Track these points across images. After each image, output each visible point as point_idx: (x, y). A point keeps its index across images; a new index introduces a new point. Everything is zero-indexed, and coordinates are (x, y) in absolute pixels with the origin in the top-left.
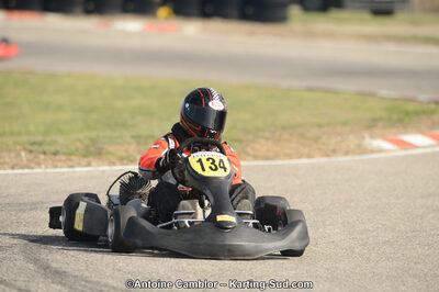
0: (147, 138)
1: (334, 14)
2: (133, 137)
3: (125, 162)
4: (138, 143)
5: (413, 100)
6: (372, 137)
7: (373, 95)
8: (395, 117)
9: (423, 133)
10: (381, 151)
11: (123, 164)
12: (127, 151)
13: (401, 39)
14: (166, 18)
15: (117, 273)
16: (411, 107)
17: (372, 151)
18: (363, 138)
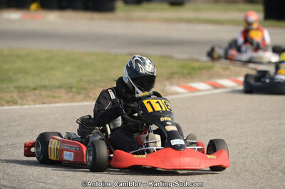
0: (25, 88)
1: (145, 6)
2: (16, 88)
3: (11, 104)
4: (19, 91)
5: (197, 60)
6: (171, 84)
7: (171, 57)
8: (185, 71)
9: (204, 82)
10: (176, 93)
11: (9, 105)
12: (12, 97)
13: (189, 21)
14: (36, 10)
15: (6, 176)
16: (196, 65)
17: (171, 94)
18: (165, 85)
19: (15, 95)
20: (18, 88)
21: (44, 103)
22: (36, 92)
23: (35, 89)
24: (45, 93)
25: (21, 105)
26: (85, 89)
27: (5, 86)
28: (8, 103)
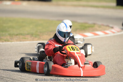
0: (12, 34)
3: (7, 41)
5: (87, 23)
7: (76, 22)
16: (87, 25)
19: (8, 37)
20: (10, 35)
21: (21, 41)
22: (18, 36)
23: (17, 35)
24: (21, 37)
25: (11, 42)
26: (39, 35)
27: (4, 33)
28: (5, 41)
